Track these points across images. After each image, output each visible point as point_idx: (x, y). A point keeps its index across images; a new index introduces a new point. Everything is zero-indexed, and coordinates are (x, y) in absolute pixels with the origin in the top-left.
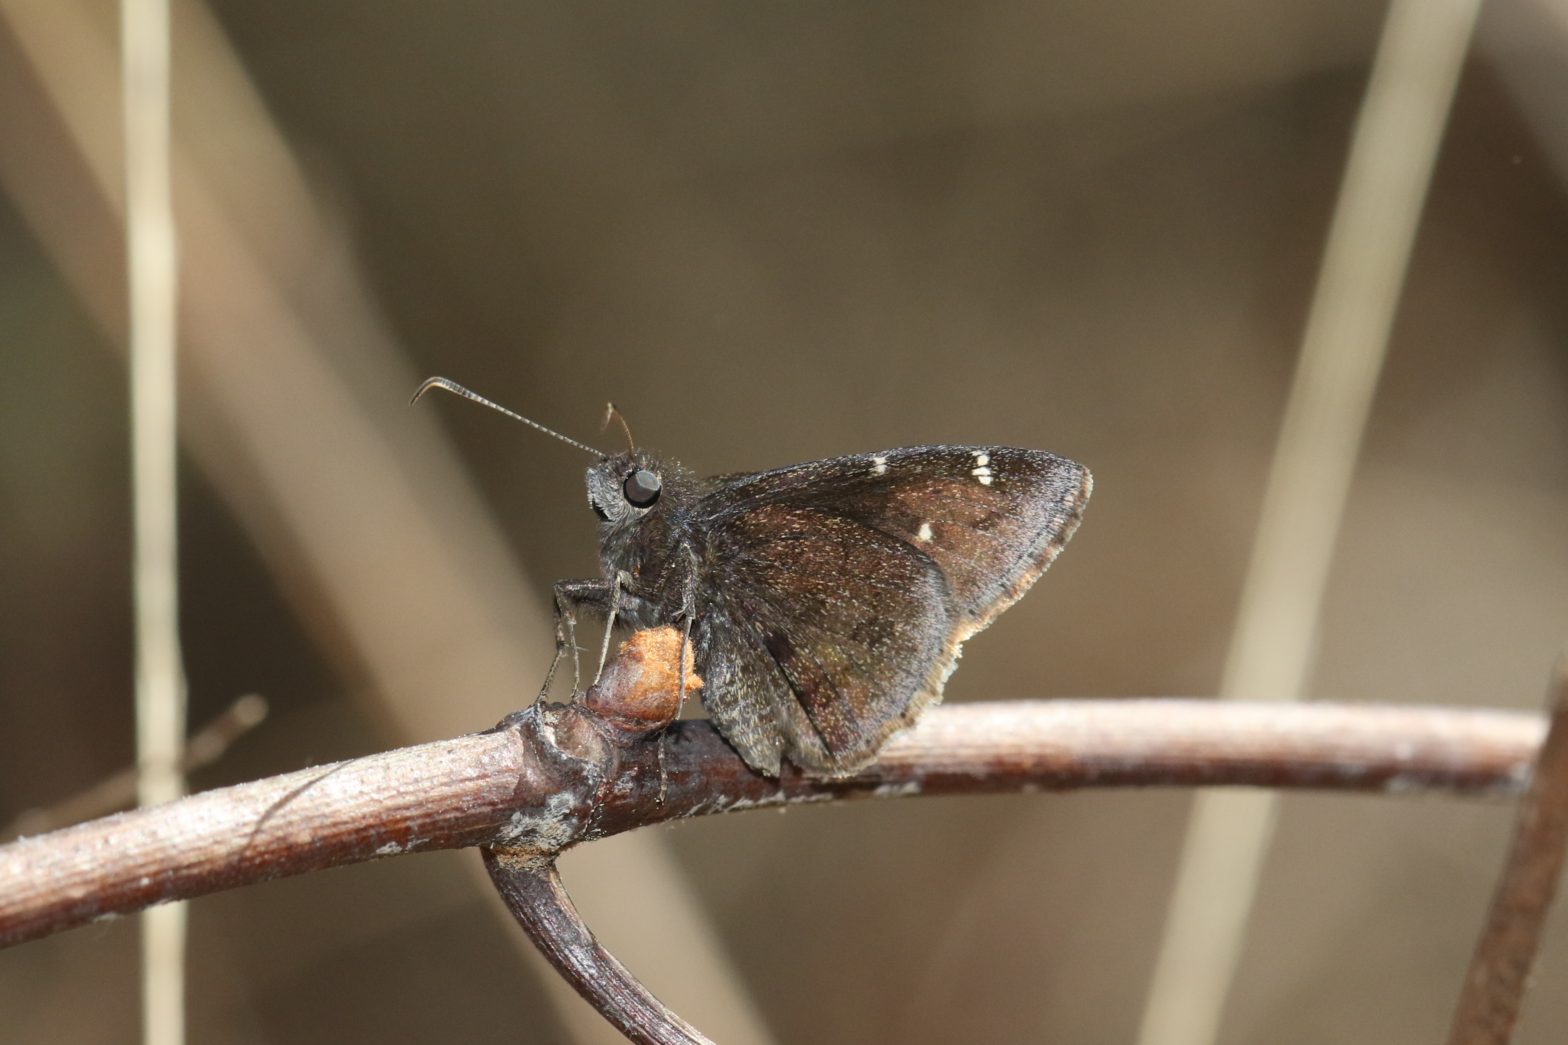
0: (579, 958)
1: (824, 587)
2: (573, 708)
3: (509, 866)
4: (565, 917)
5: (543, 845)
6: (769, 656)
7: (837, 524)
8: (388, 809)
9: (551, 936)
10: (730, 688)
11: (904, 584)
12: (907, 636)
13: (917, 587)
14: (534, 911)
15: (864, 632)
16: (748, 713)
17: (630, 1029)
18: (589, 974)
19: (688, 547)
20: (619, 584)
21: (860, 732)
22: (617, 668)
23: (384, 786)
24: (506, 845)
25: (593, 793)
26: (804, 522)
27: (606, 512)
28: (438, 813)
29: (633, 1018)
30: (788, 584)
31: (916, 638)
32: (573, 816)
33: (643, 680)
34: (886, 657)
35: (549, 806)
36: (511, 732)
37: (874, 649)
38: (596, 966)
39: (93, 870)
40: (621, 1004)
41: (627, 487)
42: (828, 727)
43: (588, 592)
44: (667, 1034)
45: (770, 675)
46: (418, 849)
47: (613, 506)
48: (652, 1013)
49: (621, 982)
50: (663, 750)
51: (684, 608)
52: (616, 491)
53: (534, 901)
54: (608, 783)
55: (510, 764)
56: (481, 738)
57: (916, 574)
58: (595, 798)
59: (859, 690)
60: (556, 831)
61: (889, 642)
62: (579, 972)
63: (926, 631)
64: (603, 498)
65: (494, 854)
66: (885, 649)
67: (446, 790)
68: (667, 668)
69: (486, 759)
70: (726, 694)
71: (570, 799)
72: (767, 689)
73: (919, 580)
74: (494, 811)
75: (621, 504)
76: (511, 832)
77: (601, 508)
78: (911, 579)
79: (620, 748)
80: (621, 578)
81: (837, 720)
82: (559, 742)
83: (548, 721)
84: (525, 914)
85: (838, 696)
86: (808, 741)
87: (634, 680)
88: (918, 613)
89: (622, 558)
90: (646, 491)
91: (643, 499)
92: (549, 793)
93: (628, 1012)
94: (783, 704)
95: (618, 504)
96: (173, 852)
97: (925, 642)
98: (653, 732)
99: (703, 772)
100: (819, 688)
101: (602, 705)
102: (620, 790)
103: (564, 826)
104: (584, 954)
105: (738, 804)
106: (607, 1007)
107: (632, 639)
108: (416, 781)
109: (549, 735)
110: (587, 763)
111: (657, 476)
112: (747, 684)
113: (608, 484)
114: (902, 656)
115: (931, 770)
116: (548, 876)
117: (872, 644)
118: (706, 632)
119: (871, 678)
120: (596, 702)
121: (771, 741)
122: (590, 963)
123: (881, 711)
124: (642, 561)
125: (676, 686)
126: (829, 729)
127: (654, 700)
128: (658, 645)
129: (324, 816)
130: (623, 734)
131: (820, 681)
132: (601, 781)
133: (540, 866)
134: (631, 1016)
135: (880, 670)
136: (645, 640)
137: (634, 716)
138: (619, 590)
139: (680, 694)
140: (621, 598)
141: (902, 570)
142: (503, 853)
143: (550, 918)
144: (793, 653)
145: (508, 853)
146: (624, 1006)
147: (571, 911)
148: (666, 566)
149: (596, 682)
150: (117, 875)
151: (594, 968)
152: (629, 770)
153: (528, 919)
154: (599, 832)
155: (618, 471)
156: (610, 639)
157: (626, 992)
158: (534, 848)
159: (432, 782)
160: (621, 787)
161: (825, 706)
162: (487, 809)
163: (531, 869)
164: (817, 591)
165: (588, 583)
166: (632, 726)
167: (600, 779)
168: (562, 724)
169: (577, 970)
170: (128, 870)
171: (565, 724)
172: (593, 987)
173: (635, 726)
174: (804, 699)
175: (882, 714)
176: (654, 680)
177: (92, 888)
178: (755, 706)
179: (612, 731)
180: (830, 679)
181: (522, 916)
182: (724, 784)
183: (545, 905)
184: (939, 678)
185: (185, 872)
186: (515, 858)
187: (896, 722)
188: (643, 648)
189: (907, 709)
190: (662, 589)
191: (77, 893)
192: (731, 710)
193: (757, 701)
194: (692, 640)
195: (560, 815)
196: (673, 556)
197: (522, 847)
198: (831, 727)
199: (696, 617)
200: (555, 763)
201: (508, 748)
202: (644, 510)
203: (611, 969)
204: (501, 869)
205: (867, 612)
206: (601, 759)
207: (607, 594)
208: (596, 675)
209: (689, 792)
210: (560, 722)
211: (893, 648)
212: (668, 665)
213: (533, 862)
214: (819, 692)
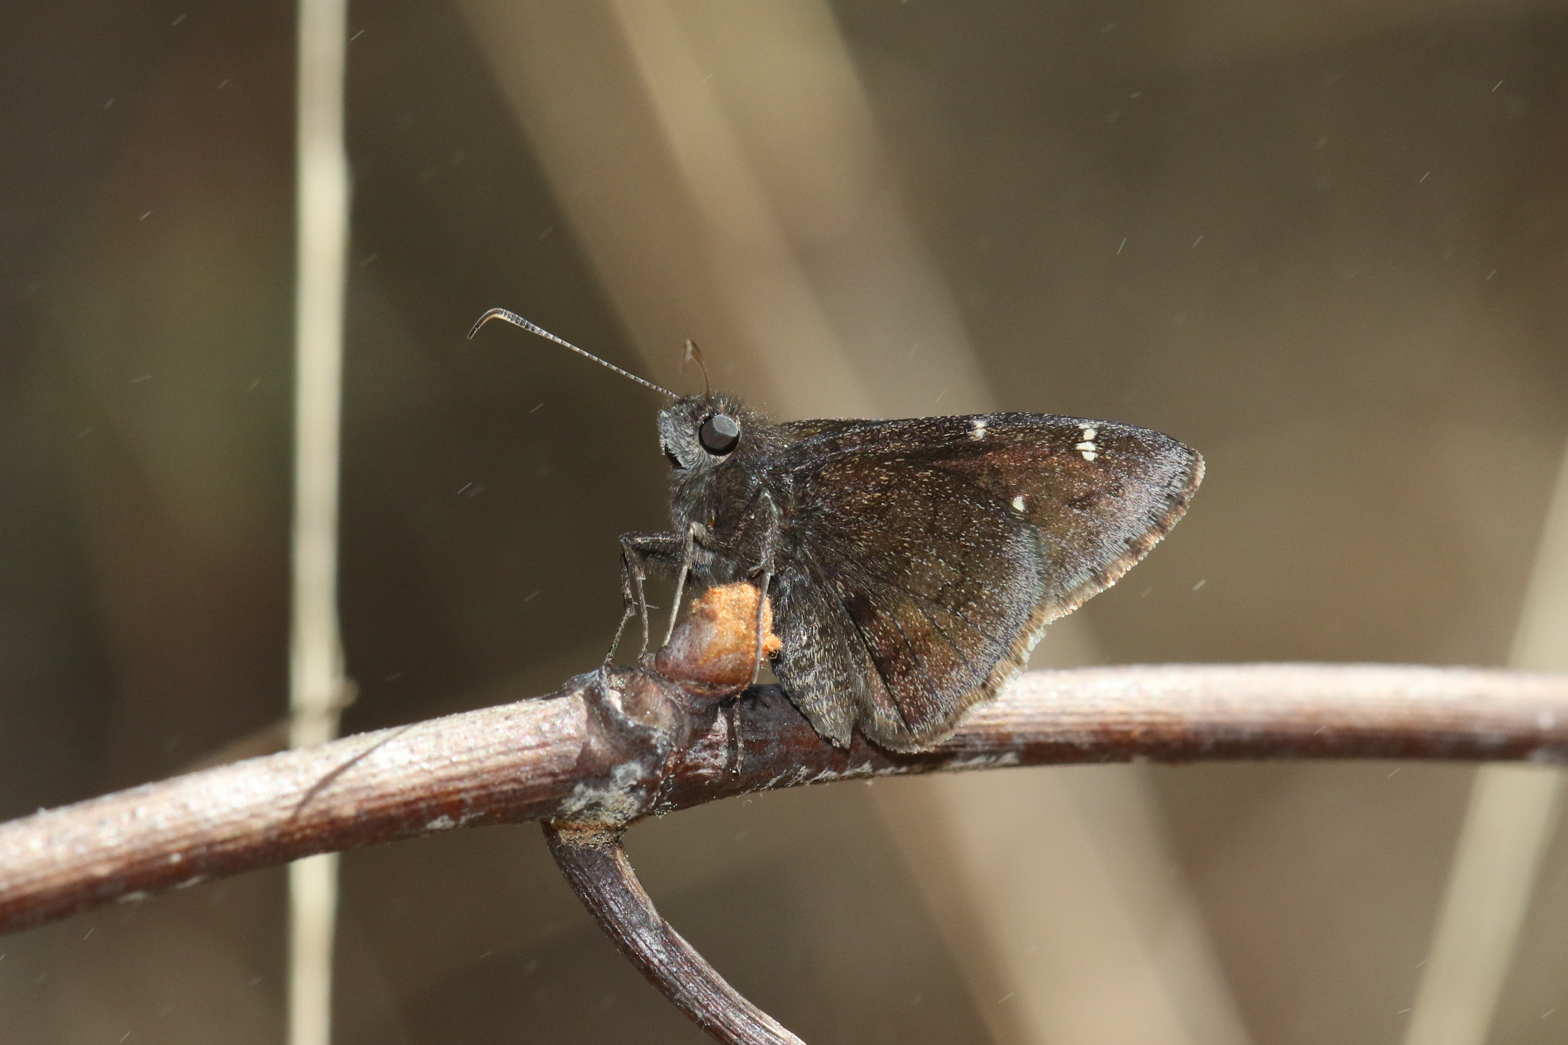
0: (648, 943)
1: (910, 544)
2: (641, 671)
3: (572, 842)
4: (633, 898)
5: (609, 819)
6: (848, 620)
7: (927, 477)
8: (440, 781)
9: (617, 919)
10: (806, 651)
11: (996, 544)
12: (995, 599)
13: (1009, 547)
14: (598, 891)
15: (949, 595)
16: (824, 679)
17: (703, 1019)
18: (659, 960)
19: (769, 497)
20: (692, 537)
21: (938, 703)
22: (688, 627)
23: (436, 755)
24: (568, 819)
25: (663, 763)
26: (893, 473)
27: (680, 459)
28: (493, 784)
29: (706, 1007)
30: (872, 541)
31: (1005, 602)
32: (641, 788)
33: (717, 640)
34: (971, 623)
35: (615, 777)
36: (574, 697)
37: (958, 613)
38: (667, 951)
39: (119, 846)
40: (693, 993)
41: (702, 432)
42: (907, 698)
43: (658, 545)
44: (743, 1024)
45: (849, 639)
46: (472, 823)
47: (687, 453)
48: (727, 1002)
49: (693, 968)
50: (738, 716)
51: (762, 563)
52: (691, 436)
53: (599, 880)
54: (679, 752)
55: (572, 731)
56: (541, 704)
57: (1009, 533)
58: (665, 768)
59: (938, 657)
60: (623, 804)
61: (975, 606)
62: (648, 958)
63: (1015, 595)
64: (677, 443)
65: (556, 829)
66: (970, 612)
67: (503, 760)
68: (743, 627)
69: (546, 727)
70: (800, 659)
71: (637, 770)
72: (846, 654)
73: (1012, 540)
74: (554, 782)
75: (696, 450)
76: (574, 805)
77: (674, 454)
78: (1003, 538)
79: (692, 714)
80: (694, 530)
81: (916, 689)
82: (626, 708)
83: (614, 685)
84: (589, 894)
85: (918, 664)
86: (882, 711)
87: (708, 640)
88: (1008, 575)
89: (696, 509)
90: (723, 437)
91: (720, 446)
92: (614, 763)
93: (701, 1001)
94: (860, 671)
95: (693, 450)
96: (206, 827)
97: (1014, 607)
98: (727, 697)
99: (782, 740)
100: (900, 654)
101: (673, 668)
102: (692, 760)
103: (631, 799)
104: (654, 938)
105: (821, 776)
106: (678, 996)
107: (705, 596)
108: (470, 750)
109: (615, 700)
110: (655, 730)
111: (735, 422)
112: (825, 647)
113: (683, 429)
114: (987, 622)
115: (1032, 739)
116: (614, 853)
117: (956, 609)
118: (785, 590)
119: (953, 645)
120: (665, 664)
121: (845, 710)
122: (660, 948)
123: (960, 681)
124: (717, 513)
125: (753, 647)
126: (908, 700)
127: (728, 662)
128: (733, 603)
129: (370, 787)
130: (695, 699)
131: (900, 647)
132: (672, 750)
133: (606, 843)
134: (703, 1005)
135: (963, 635)
136: (719, 598)
137: (707, 680)
138: (692, 543)
139: (756, 655)
140: (694, 553)
141: (994, 529)
142: (565, 828)
143: (616, 899)
144: (875, 616)
145: (571, 828)
146: (696, 994)
147: (638, 892)
148: (744, 517)
149: (666, 642)
150: (145, 851)
151: (664, 954)
152: (702, 739)
153: (593, 900)
154: (669, 806)
155: (694, 416)
156: (681, 597)
157: (698, 979)
158: (599, 823)
159: (488, 751)
160: (693, 757)
161: (904, 674)
162: (547, 780)
163: (596, 845)
164: (902, 549)
165: (658, 536)
166: (704, 690)
167: (670, 748)
168: (628, 688)
169: (645, 955)
170: (158, 845)
171: (632, 689)
172: (662, 974)
173: (708, 690)
174: (883, 667)
175: (961, 684)
176: (729, 640)
177: (119, 865)
178: (832, 672)
179: (683, 696)
180: (910, 645)
181: (586, 896)
182: (806, 754)
183: (611, 884)
184: (1025, 646)
185: (219, 848)
186: (579, 834)
187: (976, 693)
188: (716, 606)
189: (988, 679)
190: (738, 543)
191: (102, 871)
192: (805, 675)
193: (834, 666)
194: (769, 598)
195: (627, 787)
196: (753, 506)
197: (586, 822)
198: (910, 698)
199: (775, 572)
200: (621, 730)
201: (570, 715)
202: (720, 457)
203: (682, 954)
204: (563, 845)
205: (954, 573)
206: (671, 727)
207: (679, 547)
208: (667, 635)
209: (767, 763)
210: (627, 686)
211: (979, 613)
212: (744, 624)
213: (598, 838)
214: (900, 659)
